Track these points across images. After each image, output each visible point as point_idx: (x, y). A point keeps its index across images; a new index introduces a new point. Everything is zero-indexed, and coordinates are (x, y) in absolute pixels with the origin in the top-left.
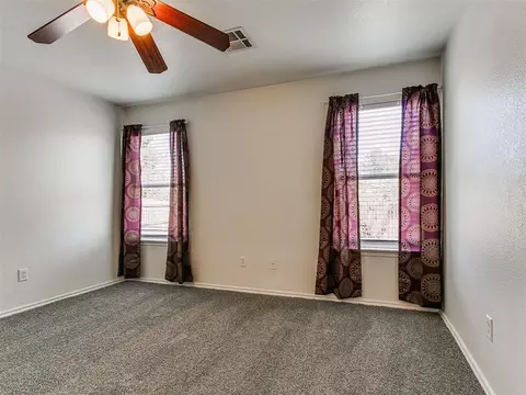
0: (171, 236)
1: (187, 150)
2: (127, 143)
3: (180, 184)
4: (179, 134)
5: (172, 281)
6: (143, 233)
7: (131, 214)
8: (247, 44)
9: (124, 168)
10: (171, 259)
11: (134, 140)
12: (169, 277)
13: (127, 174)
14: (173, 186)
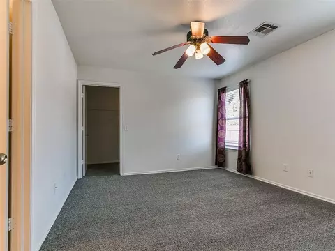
0: (240, 147)
1: (248, 97)
2: (219, 97)
3: (245, 117)
4: (244, 88)
5: (240, 172)
6: (226, 144)
7: (221, 134)
8: (274, 27)
9: (218, 110)
10: (240, 159)
11: (223, 95)
12: (239, 169)
13: (220, 114)
14: (241, 118)
